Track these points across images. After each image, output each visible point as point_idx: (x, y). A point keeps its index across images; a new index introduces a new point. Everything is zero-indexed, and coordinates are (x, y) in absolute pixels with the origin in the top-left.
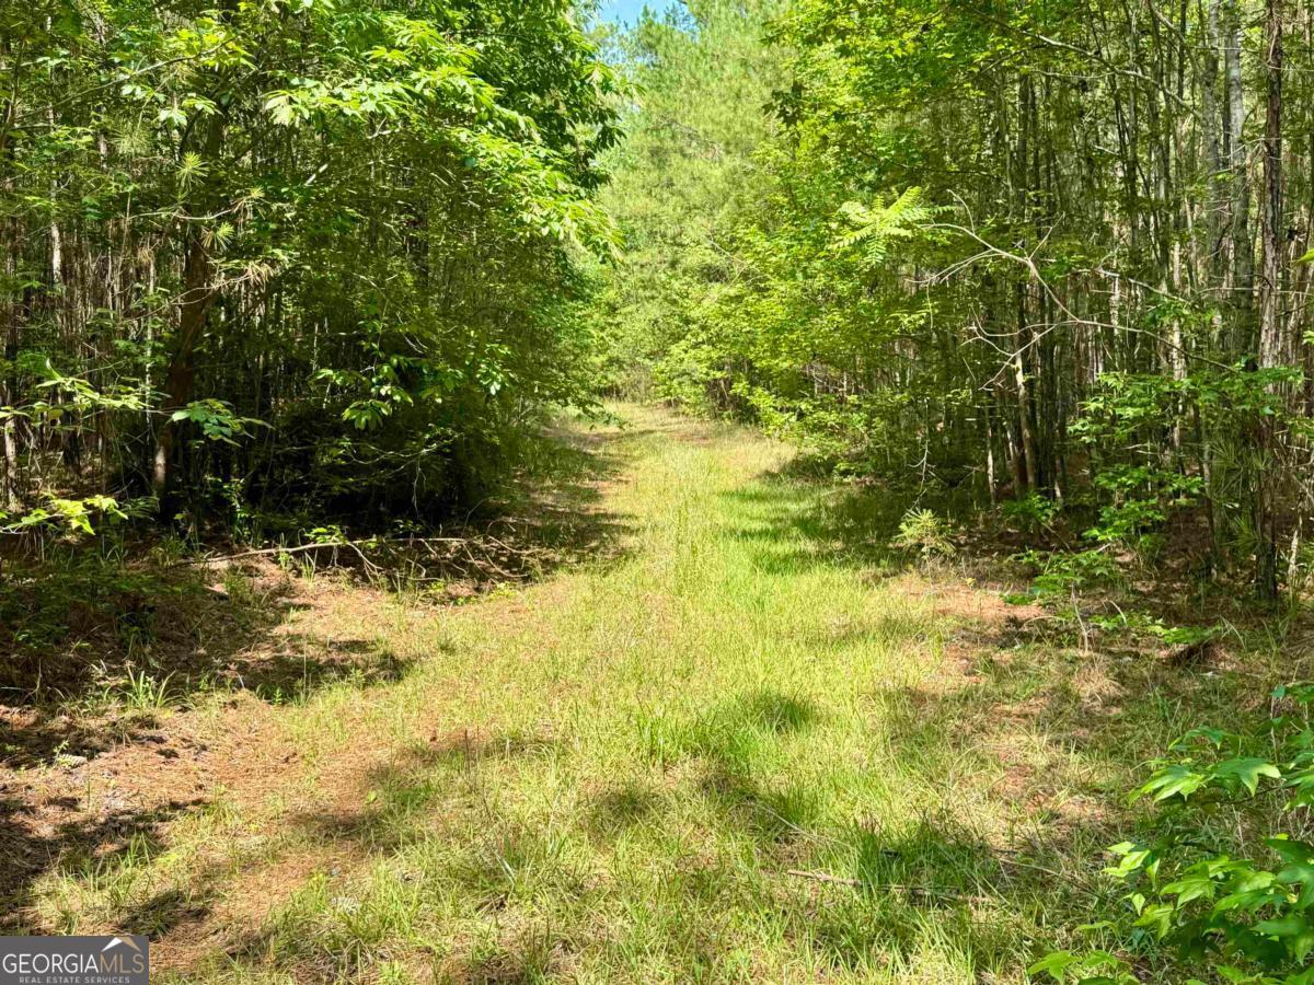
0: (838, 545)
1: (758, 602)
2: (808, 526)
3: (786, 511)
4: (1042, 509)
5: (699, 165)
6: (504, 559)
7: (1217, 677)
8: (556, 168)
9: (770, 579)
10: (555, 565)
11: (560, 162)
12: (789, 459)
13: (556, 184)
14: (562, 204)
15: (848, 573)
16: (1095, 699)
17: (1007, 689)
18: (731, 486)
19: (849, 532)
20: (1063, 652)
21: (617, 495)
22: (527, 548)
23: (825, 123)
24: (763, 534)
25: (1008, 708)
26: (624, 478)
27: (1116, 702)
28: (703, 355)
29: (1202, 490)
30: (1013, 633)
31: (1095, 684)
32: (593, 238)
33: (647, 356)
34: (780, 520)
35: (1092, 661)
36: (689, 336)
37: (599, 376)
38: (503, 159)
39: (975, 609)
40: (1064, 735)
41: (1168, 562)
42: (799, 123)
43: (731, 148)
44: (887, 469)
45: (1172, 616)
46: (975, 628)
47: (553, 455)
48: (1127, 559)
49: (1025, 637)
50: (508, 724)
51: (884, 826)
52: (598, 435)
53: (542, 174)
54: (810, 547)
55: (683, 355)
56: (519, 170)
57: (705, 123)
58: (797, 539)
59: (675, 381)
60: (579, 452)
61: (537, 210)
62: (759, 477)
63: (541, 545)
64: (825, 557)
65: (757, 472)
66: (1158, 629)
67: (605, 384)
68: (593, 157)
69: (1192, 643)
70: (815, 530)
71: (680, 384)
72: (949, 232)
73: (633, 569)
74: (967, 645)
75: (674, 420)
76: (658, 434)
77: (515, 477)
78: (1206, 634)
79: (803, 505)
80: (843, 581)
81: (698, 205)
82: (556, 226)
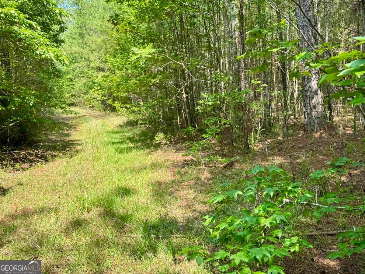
0: (140, 144)
1: (116, 162)
2: (131, 139)
3: (125, 135)
4: (192, 130)
5: (94, 38)
6: (39, 156)
7: (235, 170)
8: (46, 38)
9: (120, 155)
10: (55, 156)
11: (48, 36)
12: (126, 121)
13: (46, 43)
14: (48, 48)
15: (142, 151)
16: (205, 179)
17: (183, 179)
18: (109, 129)
19: (142, 140)
20: (197, 168)
21: (75, 134)
22: (47, 152)
23: (125, 26)
24: (119, 142)
25: (183, 184)
26: (77, 129)
27: (210, 179)
28: (100, 93)
29: (230, 123)
30: (185, 164)
31: (205, 175)
32: (59, 58)
33: (83, 94)
34: (123, 138)
35: (204, 169)
36: (95, 87)
37: (69, 100)
38: (29, 35)
39: (175, 158)
40: (197, 189)
41: (224, 142)
42: (118, 25)
43: (103, 33)
44: (153, 122)
45: (224, 156)
46: (176, 163)
47: (55, 124)
48: (213, 142)
49: (188, 165)
50: (40, 204)
51: (150, 220)
52: (69, 117)
53: (42, 40)
54: (132, 145)
55: (93, 93)
56: (34, 38)
57: (95, 26)
58: (128, 143)
59: (92, 101)
60: (63, 123)
61: (40, 50)
62: (117, 127)
63: (51, 151)
64: (136, 148)
65: (117, 125)
66: (220, 159)
67: (71, 102)
68: (59, 35)
69: (229, 162)
70: (133, 140)
71: (93, 101)
72: (162, 56)
73: (79, 156)
74: (173, 168)
75: (93, 112)
76: (88, 116)
77: (43, 131)
78: (232, 160)
79: (130, 134)
80: (140, 154)
81: (95, 49)
82: (47, 55)
